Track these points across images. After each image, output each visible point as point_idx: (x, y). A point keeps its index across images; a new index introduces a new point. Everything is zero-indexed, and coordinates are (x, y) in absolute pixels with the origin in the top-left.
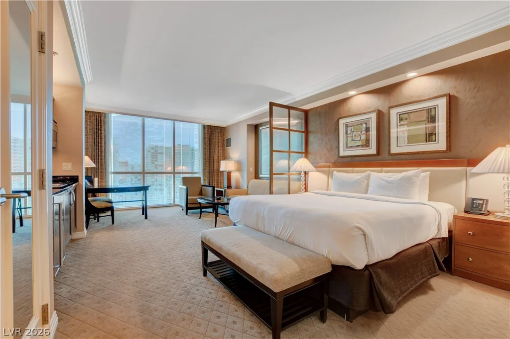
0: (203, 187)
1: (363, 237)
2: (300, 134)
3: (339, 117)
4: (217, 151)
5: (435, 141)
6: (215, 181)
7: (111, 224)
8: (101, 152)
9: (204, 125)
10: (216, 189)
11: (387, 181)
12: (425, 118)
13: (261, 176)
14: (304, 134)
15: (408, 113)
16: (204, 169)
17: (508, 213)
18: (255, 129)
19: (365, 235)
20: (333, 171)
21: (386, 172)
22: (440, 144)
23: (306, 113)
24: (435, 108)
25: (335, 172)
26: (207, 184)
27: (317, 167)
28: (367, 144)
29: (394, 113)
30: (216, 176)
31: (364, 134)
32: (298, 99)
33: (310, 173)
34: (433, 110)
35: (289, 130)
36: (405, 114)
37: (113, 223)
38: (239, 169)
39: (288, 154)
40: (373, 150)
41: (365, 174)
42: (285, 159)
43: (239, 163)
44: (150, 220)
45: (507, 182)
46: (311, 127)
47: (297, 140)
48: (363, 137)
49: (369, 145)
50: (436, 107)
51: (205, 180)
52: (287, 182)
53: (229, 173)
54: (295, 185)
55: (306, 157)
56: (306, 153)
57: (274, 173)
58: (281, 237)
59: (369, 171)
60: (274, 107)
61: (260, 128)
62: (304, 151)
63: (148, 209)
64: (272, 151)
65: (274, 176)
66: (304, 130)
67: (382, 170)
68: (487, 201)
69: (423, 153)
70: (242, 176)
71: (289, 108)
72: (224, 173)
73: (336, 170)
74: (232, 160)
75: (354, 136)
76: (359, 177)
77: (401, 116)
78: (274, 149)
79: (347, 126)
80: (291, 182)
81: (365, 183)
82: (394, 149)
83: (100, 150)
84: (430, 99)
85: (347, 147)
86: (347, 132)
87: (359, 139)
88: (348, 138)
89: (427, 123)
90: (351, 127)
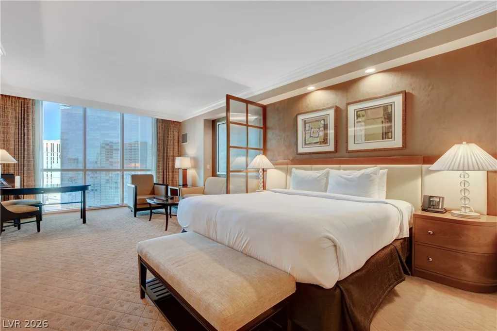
0: (156, 185)
1: (334, 248)
2: (259, 129)
3: (296, 113)
4: (172, 147)
5: (392, 138)
6: (170, 179)
7: (37, 231)
8: (28, 146)
9: (157, 119)
10: (169, 187)
11: (346, 179)
12: (381, 115)
13: (218, 173)
14: (262, 130)
15: (366, 110)
16: (158, 166)
17: (464, 211)
18: (212, 124)
19: (335, 246)
20: (292, 168)
21: (345, 169)
22: (396, 142)
23: (264, 108)
24: (391, 105)
25: (294, 170)
26: (161, 182)
27: (276, 164)
28: (325, 141)
29: (352, 109)
30: (170, 174)
31: (322, 131)
32: (256, 94)
33: (268, 171)
34: (390, 107)
35: (247, 125)
36: (362, 110)
37: (39, 230)
38: (196, 166)
39: (245, 150)
40: (330, 147)
41: (324, 171)
42: (243, 156)
43: (195, 160)
44: (88, 225)
45: (463, 179)
46: (270, 123)
47: (255, 136)
48: (322, 134)
49: (327, 142)
50: (393, 104)
51: (158, 177)
52: (244, 180)
53: (185, 171)
54: (253, 183)
55: (265, 154)
56: (264, 150)
57: (231, 170)
58: (235, 247)
59: (328, 169)
60: (231, 101)
61: (218, 124)
62: (262, 148)
63: (86, 212)
64: (229, 147)
65: (231, 173)
66: (262, 126)
67: (340, 167)
68: (443, 198)
69: (380, 150)
70: (199, 174)
71: (247, 102)
72: (180, 170)
73: (294, 168)
74: (188, 157)
75: (312, 132)
76: (319, 175)
77: (358, 113)
78: (231, 145)
79: (305, 123)
80: (249, 180)
81: (324, 181)
82: (352, 147)
83: (26, 143)
84: (386, 96)
85: (305, 144)
86: (305, 128)
87: (317, 136)
88: (307, 135)
89: (383, 120)
90: (309, 123)
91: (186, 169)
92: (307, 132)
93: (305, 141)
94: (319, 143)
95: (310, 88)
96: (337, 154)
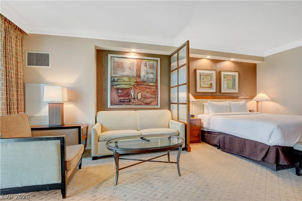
3: (196, 68)
5: (235, 89)
24: (235, 76)
28: (211, 87)
31: (210, 81)
36: (226, 75)
40: (214, 90)
45: (261, 104)
53: (62, 106)
75: (204, 81)
79: (201, 75)
85: (201, 87)
86: (200, 78)
87: (207, 83)
88: (201, 82)
89: (232, 81)
90: (203, 75)
91: (63, 104)
92: (201, 80)
93: (201, 85)
94: (208, 88)
95: (208, 57)
96: (216, 94)
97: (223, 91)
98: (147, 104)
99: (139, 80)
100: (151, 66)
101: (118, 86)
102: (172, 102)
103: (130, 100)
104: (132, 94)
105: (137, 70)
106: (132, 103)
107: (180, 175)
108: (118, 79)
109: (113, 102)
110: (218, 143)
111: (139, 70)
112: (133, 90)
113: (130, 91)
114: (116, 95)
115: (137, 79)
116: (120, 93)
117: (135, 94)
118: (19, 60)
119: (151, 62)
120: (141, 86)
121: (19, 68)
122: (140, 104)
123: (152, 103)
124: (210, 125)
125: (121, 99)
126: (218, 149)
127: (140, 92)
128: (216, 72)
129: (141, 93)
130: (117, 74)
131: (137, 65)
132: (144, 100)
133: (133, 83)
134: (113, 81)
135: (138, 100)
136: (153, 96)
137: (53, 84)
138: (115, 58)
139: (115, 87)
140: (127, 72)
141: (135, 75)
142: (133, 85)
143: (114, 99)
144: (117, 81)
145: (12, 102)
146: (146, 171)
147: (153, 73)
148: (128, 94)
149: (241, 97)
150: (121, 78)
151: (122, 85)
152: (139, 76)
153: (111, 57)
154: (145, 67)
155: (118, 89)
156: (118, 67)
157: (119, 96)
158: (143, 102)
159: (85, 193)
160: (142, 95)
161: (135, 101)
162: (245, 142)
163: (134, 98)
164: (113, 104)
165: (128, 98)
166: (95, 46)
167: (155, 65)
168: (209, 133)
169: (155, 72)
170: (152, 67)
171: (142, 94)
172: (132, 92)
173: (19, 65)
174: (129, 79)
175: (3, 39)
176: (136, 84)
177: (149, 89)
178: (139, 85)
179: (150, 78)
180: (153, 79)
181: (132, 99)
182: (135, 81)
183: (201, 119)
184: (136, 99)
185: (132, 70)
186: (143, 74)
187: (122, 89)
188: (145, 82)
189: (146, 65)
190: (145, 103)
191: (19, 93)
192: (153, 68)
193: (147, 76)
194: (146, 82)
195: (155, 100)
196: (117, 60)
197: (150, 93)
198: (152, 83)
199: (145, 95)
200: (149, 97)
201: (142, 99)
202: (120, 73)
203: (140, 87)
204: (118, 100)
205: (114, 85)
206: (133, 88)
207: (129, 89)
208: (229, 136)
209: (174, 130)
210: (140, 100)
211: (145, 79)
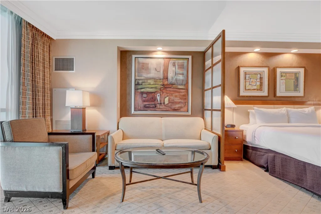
3: (239, 66)
5: (298, 91)
12: (293, 78)
15: (286, 73)
22: (301, 93)
24: (298, 73)
28: (261, 89)
29: (278, 71)
31: (259, 81)
36: (284, 73)
40: (265, 93)
48: (258, 84)
53: (84, 110)
61: (134, 56)
75: (251, 82)
77: (282, 74)
79: (246, 74)
85: (246, 89)
86: (245, 78)
87: (255, 84)
88: (247, 83)
89: (294, 80)
90: (248, 74)
91: (85, 108)
92: (247, 81)
93: (245, 87)
94: (256, 90)
95: (257, 50)
96: (269, 98)
97: (278, 94)
98: (175, 110)
99: (166, 83)
100: (181, 65)
101: (142, 90)
102: (205, 108)
103: (156, 105)
104: (158, 98)
105: (163, 71)
106: (158, 108)
107: (201, 201)
108: (143, 82)
109: (137, 108)
110: (265, 164)
111: (166, 71)
112: (159, 94)
113: (156, 95)
114: (140, 99)
115: (164, 80)
116: (145, 97)
117: (161, 99)
118: (46, 66)
119: (181, 61)
120: (168, 89)
121: (46, 74)
122: (167, 110)
123: (182, 109)
124: (256, 138)
125: (146, 105)
126: (265, 171)
127: (168, 96)
128: (269, 70)
129: (168, 98)
130: (141, 77)
131: (164, 65)
132: (172, 106)
133: (159, 87)
134: (137, 84)
135: (165, 106)
136: (183, 101)
137: (76, 89)
138: (139, 59)
139: (139, 91)
140: (153, 74)
141: (162, 77)
142: (160, 88)
143: (138, 104)
144: (142, 85)
145: (38, 106)
146: (161, 189)
147: (183, 74)
148: (154, 98)
149: (309, 102)
150: (146, 81)
151: (148, 89)
152: (166, 77)
153: (135, 58)
154: (173, 67)
155: (142, 93)
156: (143, 69)
157: (144, 101)
158: (170, 108)
159: (88, 207)
160: (169, 100)
161: (161, 107)
162: (305, 166)
163: (160, 104)
164: (137, 110)
165: (153, 103)
166: (118, 47)
167: (185, 64)
168: (255, 149)
169: (185, 73)
170: (181, 67)
171: (170, 98)
172: (158, 96)
173: (46, 70)
174: (154, 81)
175: (30, 46)
176: (162, 86)
177: (178, 92)
178: (166, 88)
179: (179, 80)
180: (183, 81)
181: (158, 105)
182: (161, 83)
183: (243, 130)
184: (163, 104)
185: (158, 71)
186: (170, 75)
187: (148, 93)
188: (172, 84)
189: (174, 65)
190: (173, 108)
191: (46, 98)
192: (183, 68)
193: (176, 77)
194: (174, 85)
195: (185, 106)
196: (141, 60)
197: (179, 97)
198: (182, 86)
199: (173, 100)
200: (177, 102)
201: (169, 105)
202: (145, 75)
203: (167, 91)
204: (142, 106)
205: (138, 89)
206: (160, 92)
207: (154, 93)
208: (281, 156)
209: (205, 142)
210: (167, 105)
211: (174, 81)
